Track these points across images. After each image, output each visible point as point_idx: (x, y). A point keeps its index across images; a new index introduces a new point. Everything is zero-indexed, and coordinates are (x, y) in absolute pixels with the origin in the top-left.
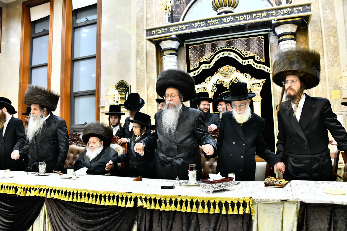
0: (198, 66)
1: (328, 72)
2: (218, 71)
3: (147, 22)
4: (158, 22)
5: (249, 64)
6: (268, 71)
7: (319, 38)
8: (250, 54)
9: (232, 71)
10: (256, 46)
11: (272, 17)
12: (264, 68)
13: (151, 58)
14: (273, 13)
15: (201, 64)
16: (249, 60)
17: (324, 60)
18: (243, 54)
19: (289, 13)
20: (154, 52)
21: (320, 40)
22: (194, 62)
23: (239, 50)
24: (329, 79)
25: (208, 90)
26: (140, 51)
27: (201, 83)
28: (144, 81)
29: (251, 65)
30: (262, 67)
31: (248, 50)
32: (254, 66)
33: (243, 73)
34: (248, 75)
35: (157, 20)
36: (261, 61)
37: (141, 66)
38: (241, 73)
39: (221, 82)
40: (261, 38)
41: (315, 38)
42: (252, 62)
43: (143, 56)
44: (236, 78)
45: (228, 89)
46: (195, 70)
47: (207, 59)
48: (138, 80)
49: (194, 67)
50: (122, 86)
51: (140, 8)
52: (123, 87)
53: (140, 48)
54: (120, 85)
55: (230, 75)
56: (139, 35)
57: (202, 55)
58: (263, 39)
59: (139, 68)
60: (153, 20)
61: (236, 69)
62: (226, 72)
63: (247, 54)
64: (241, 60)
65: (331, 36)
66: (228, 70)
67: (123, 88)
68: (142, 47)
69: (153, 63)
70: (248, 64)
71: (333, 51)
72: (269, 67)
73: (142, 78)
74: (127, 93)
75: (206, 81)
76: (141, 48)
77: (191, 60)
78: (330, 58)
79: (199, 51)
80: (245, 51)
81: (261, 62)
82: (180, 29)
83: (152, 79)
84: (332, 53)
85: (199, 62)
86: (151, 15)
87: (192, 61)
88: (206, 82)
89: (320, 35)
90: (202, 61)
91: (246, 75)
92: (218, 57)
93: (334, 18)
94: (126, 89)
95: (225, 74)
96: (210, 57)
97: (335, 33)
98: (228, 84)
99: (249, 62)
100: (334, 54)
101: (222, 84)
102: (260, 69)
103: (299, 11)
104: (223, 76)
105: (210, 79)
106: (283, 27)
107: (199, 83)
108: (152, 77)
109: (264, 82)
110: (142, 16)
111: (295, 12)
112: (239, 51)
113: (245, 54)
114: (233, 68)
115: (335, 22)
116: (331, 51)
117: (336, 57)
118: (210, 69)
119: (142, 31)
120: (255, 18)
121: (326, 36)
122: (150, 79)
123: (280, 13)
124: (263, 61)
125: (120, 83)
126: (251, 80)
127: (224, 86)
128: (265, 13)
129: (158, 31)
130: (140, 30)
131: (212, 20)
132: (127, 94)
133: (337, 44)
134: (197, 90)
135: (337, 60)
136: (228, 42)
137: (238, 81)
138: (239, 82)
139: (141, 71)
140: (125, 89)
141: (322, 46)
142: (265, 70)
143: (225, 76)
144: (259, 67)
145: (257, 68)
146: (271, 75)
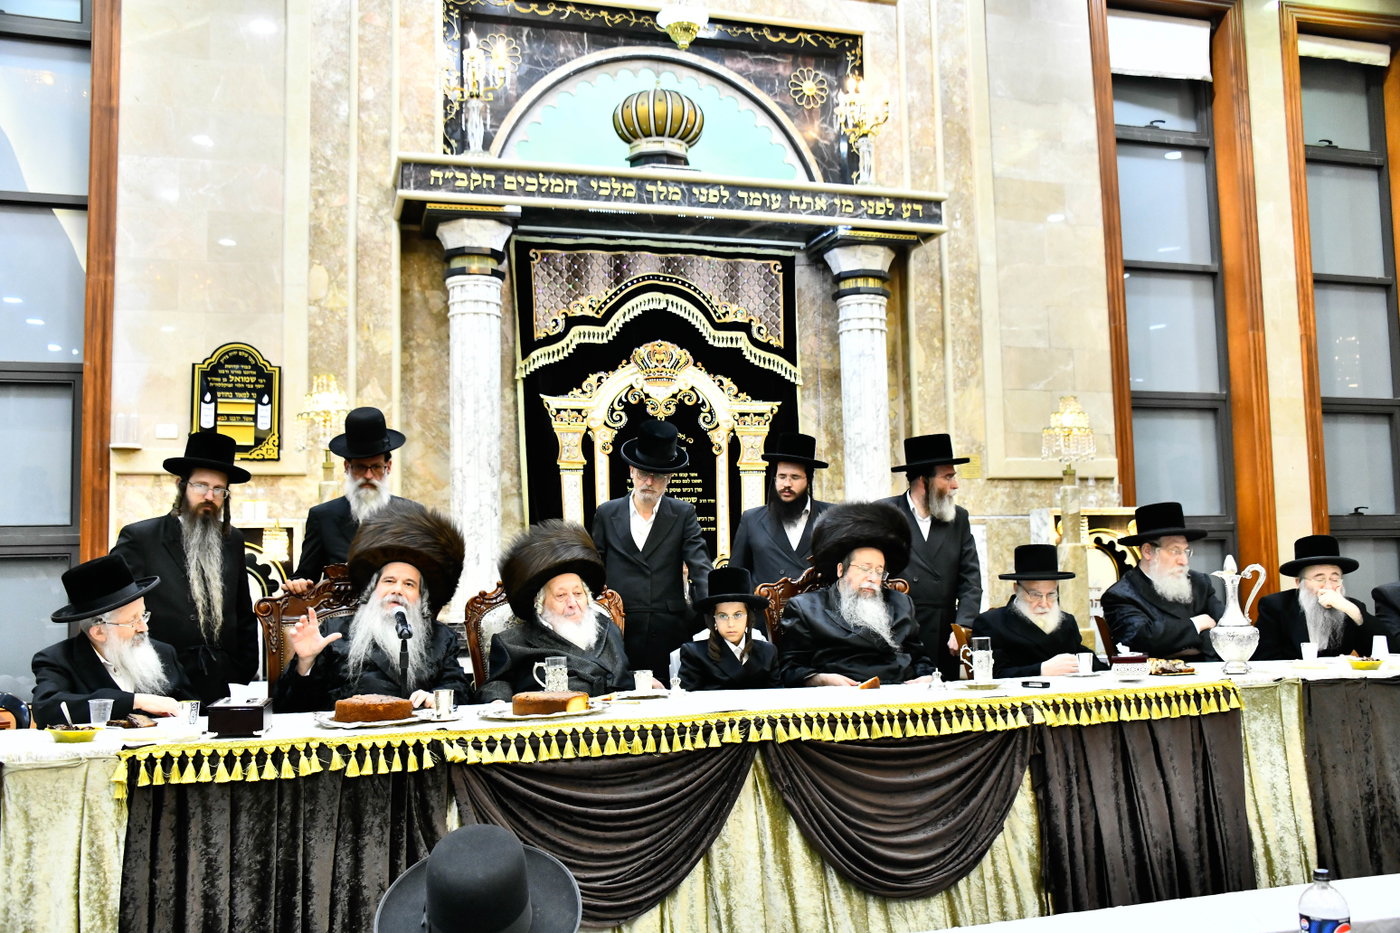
0: (560, 328)
1: (956, 400)
2: (631, 356)
3: (359, 117)
4: (408, 128)
5: (734, 345)
6: (791, 375)
7: (933, 296)
8: (736, 313)
9: (678, 362)
10: (758, 291)
11: (842, 216)
12: (778, 365)
13: (374, 268)
14: (847, 206)
15: (571, 322)
16: (734, 334)
17: (944, 365)
18: (715, 312)
19: (887, 217)
20: (390, 245)
21: (936, 304)
22: (547, 311)
23: (706, 294)
24: (957, 419)
25: (593, 419)
26: (326, 229)
27: (570, 393)
28: (346, 358)
29: (739, 350)
30: (772, 363)
31: (734, 300)
32: (748, 357)
33: (712, 375)
34: (727, 382)
35: (406, 120)
36: (771, 343)
37: (330, 296)
38: (709, 373)
39: (639, 396)
40: (775, 268)
41: (925, 297)
42: (742, 342)
43: (339, 254)
44: (692, 389)
46: (550, 340)
47: (594, 310)
48: (316, 349)
49: (547, 330)
50: (240, 369)
51: (329, 50)
52: (245, 373)
53: (325, 216)
54: (227, 362)
55: (669, 374)
56: (324, 164)
57: (576, 292)
58: (779, 271)
59: (321, 300)
60: (390, 115)
61: (691, 358)
62: (657, 364)
63: (728, 312)
64: (711, 329)
65: (963, 299)
66: (662, 357)
67: (243, 375)
68: (338, 218)
69: (386, 292)
70: (729, 345)
71: (967, 341)
72: (795, 364)
73: (332, 343)
74: (266, 399)
75: (584, 384)
76: (333, 218)
77: (539, 304)
79: (566, 276)
80: (721, 300)
81: (773, 345)
82: (543, 189)
83: (380, 353)
84: (964, 347)
85: (565, 314)
86: (377, 90)
88: (585, 389)
89: (938, 290)
90: (578, 313)
91: (721, 383)
92: (634, 306)
93: (971, 246)
94: (257, 382)
95: (652, 370)
96: (605, 303)
97: (974, 291)
98: (663, 406)
99: (732, 339)
100: (969, 351)
101: (642, 405)
102: (766, 366)
103: (914, 217)
104: (646, 377)
105: (603, 380)
106: (864, 251)
107: (561, 390)
108: (378, 347)
109: (776, 410)
110: (338, 85)
111: (904, 216)
112: (704, 297)
114: (684, 355)
115: (975, 260)
116: (963, 341)
117: (974, 359)
118: (604, 344)
119: (335, 148)
120: (794, 209)
121: (952, 296)
122: (367, 351)
123: (866, 211)
124: (780, 343)
125: (227, 353)
126: (735, 401)
127: (649, 410)
128: (824, 200)
129: (455, 179)
130: (329, 145)
131: (659, 183)
132: (264, 404)
133: (976, 322)
134: (555, 416)
135: (977, 369)
136: (669, 262)
137: (698, 399)
138: (700, 402)
139: (329, 314)
140: (254, 384)
141: (939, 324)
142: (783, 374)
143: (653, 376)
144: (764, 362)
145: (756, 363)
146: (798, 389)
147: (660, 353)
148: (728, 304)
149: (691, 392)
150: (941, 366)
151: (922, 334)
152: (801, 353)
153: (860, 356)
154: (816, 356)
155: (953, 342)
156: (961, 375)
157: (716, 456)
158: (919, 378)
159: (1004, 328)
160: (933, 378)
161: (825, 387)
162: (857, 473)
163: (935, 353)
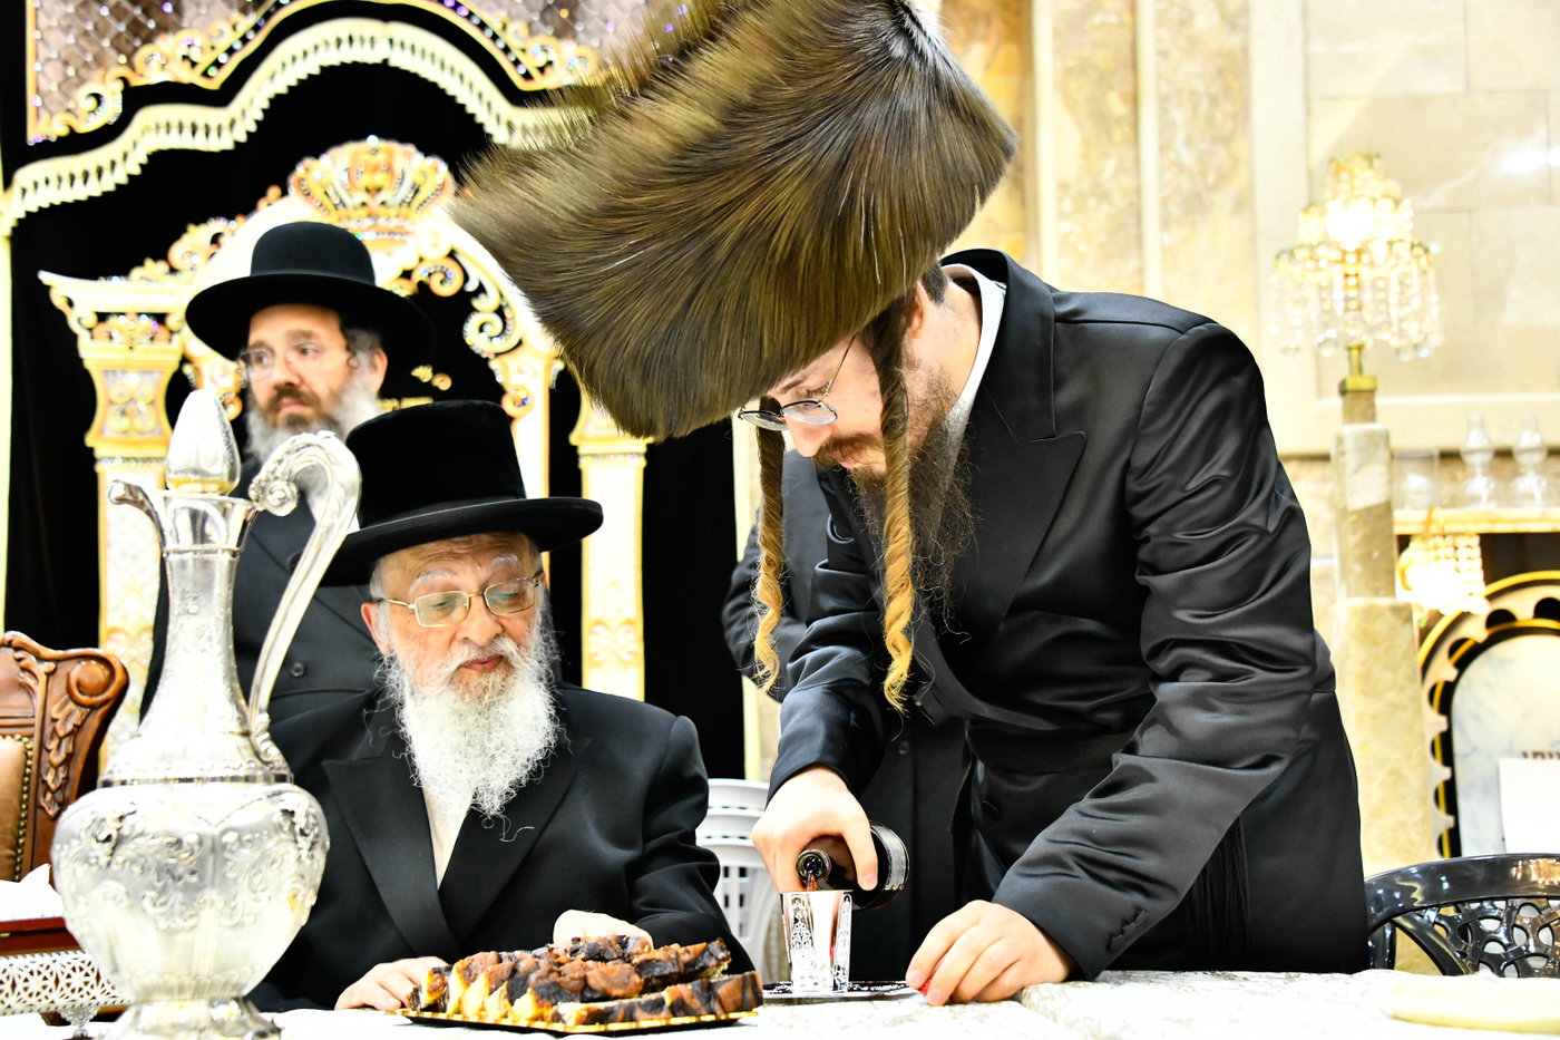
0: (108, 115)
2: (292, 180)
8: (572, 65)
9: (417, 191)
15: (136, 98)
17: (1137, 160)
18: (516, 63)
22: (71, 72)
23: (487, 19)
27: (135, 272)
31: (564, 31)
44: (452, 255)
46: (74, 143)
47: (200, 69)
49: (70, 119)
55: (395, 222)
57: (152, 25)
61: (449, 176)
63: (550, 63)
64: (501, 105)
66: (379, 179)
71: (1208, 93)
75: (177, 252)
77: (43, 53)
78: (1183, 150)
80: (532, 32)
84: (1195, 110)
85: (124, 80)
87: (48, 60)
88: (176, 261)
90: (152, 76)
92: (299, 55)
96: (231, 51)
100: (1210, 119)
105: (222, 240)
112: (482, 26)
113: (531, 62)
114: (425, 168)
116: (1193, 94)
117: (1226, 141)
118: (224, 152)
133: (1233, 41)
134: (90, 330)
135: (1235, 167)
137: (466, 278)
138: (471, 287)
141: (1126, 53)
147: (375, 169)
148: (551, 42)
149: (450, 264)
150: (1126, 164)
151: (1074, 84)
155: (1164, 99)
156: (1186, 185)
157: (511, 419)
158: (1060, 200)
159: (1318, 49)
160: (1103, 196)
163: (1109, 133)
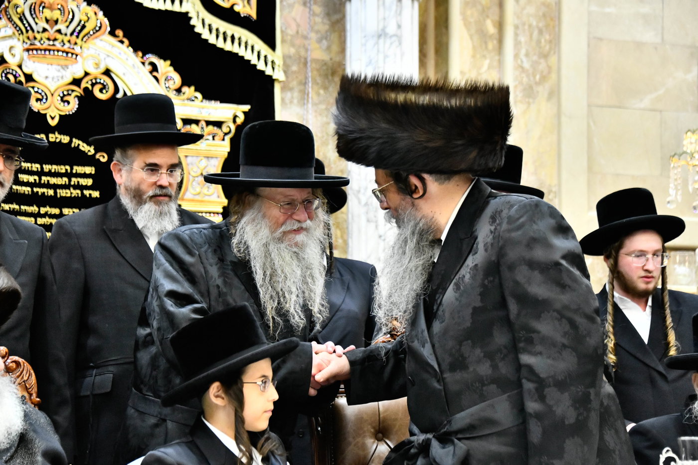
5: (177, 8)
6: (266, 64)
9: (84, 27)
12: (247, 46)
29: (185, 17)
30: (236, 42)
32: (199, 29)
33: (140, 54)
34: (166, 68)
36: (236, 9)
39: (15, 77)
42: (192, 5)
44: (107, 73)
45: (53, 123)
55: (67, 45)
61: (106, 21)
62: (47, 26)
70: (168, 6)
71: (538, 27)
72: (272, 45)
78: (524, 59)
81: (238, 13)
84: (531, 36)
91: (154, 68)
95: (38, 36)
98: (56, 98)
100: (539, 42)
102: (228, 47)
104: (26, 46)
109: (241, 119)
114: (88, 12)
116: (530, 26)
117: (545, 56)
124: (249, 10)
135: (549, 72)
137: (117, 90)
142: (254, 60)
143: (38, 45)
144: (225, 39)
145: (212, 40)
146: (277, 88)
147: (52, 8)
149: (105, 78)
150: (495, 64)
151: (469, 12)
152: (282, 32)
153: (379, 36)
154: (305, 38)
155: (516, 27)
156: (525, 80)
159: (594, 8)
161: (316, 87)
162: (368, 221)
163: (486, 43)
